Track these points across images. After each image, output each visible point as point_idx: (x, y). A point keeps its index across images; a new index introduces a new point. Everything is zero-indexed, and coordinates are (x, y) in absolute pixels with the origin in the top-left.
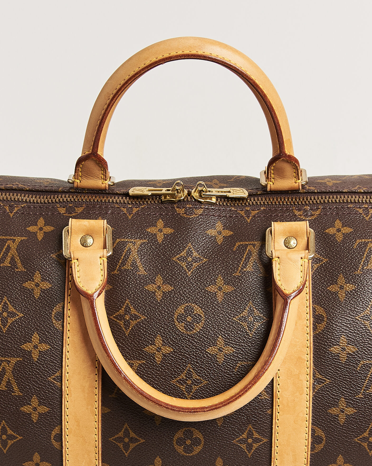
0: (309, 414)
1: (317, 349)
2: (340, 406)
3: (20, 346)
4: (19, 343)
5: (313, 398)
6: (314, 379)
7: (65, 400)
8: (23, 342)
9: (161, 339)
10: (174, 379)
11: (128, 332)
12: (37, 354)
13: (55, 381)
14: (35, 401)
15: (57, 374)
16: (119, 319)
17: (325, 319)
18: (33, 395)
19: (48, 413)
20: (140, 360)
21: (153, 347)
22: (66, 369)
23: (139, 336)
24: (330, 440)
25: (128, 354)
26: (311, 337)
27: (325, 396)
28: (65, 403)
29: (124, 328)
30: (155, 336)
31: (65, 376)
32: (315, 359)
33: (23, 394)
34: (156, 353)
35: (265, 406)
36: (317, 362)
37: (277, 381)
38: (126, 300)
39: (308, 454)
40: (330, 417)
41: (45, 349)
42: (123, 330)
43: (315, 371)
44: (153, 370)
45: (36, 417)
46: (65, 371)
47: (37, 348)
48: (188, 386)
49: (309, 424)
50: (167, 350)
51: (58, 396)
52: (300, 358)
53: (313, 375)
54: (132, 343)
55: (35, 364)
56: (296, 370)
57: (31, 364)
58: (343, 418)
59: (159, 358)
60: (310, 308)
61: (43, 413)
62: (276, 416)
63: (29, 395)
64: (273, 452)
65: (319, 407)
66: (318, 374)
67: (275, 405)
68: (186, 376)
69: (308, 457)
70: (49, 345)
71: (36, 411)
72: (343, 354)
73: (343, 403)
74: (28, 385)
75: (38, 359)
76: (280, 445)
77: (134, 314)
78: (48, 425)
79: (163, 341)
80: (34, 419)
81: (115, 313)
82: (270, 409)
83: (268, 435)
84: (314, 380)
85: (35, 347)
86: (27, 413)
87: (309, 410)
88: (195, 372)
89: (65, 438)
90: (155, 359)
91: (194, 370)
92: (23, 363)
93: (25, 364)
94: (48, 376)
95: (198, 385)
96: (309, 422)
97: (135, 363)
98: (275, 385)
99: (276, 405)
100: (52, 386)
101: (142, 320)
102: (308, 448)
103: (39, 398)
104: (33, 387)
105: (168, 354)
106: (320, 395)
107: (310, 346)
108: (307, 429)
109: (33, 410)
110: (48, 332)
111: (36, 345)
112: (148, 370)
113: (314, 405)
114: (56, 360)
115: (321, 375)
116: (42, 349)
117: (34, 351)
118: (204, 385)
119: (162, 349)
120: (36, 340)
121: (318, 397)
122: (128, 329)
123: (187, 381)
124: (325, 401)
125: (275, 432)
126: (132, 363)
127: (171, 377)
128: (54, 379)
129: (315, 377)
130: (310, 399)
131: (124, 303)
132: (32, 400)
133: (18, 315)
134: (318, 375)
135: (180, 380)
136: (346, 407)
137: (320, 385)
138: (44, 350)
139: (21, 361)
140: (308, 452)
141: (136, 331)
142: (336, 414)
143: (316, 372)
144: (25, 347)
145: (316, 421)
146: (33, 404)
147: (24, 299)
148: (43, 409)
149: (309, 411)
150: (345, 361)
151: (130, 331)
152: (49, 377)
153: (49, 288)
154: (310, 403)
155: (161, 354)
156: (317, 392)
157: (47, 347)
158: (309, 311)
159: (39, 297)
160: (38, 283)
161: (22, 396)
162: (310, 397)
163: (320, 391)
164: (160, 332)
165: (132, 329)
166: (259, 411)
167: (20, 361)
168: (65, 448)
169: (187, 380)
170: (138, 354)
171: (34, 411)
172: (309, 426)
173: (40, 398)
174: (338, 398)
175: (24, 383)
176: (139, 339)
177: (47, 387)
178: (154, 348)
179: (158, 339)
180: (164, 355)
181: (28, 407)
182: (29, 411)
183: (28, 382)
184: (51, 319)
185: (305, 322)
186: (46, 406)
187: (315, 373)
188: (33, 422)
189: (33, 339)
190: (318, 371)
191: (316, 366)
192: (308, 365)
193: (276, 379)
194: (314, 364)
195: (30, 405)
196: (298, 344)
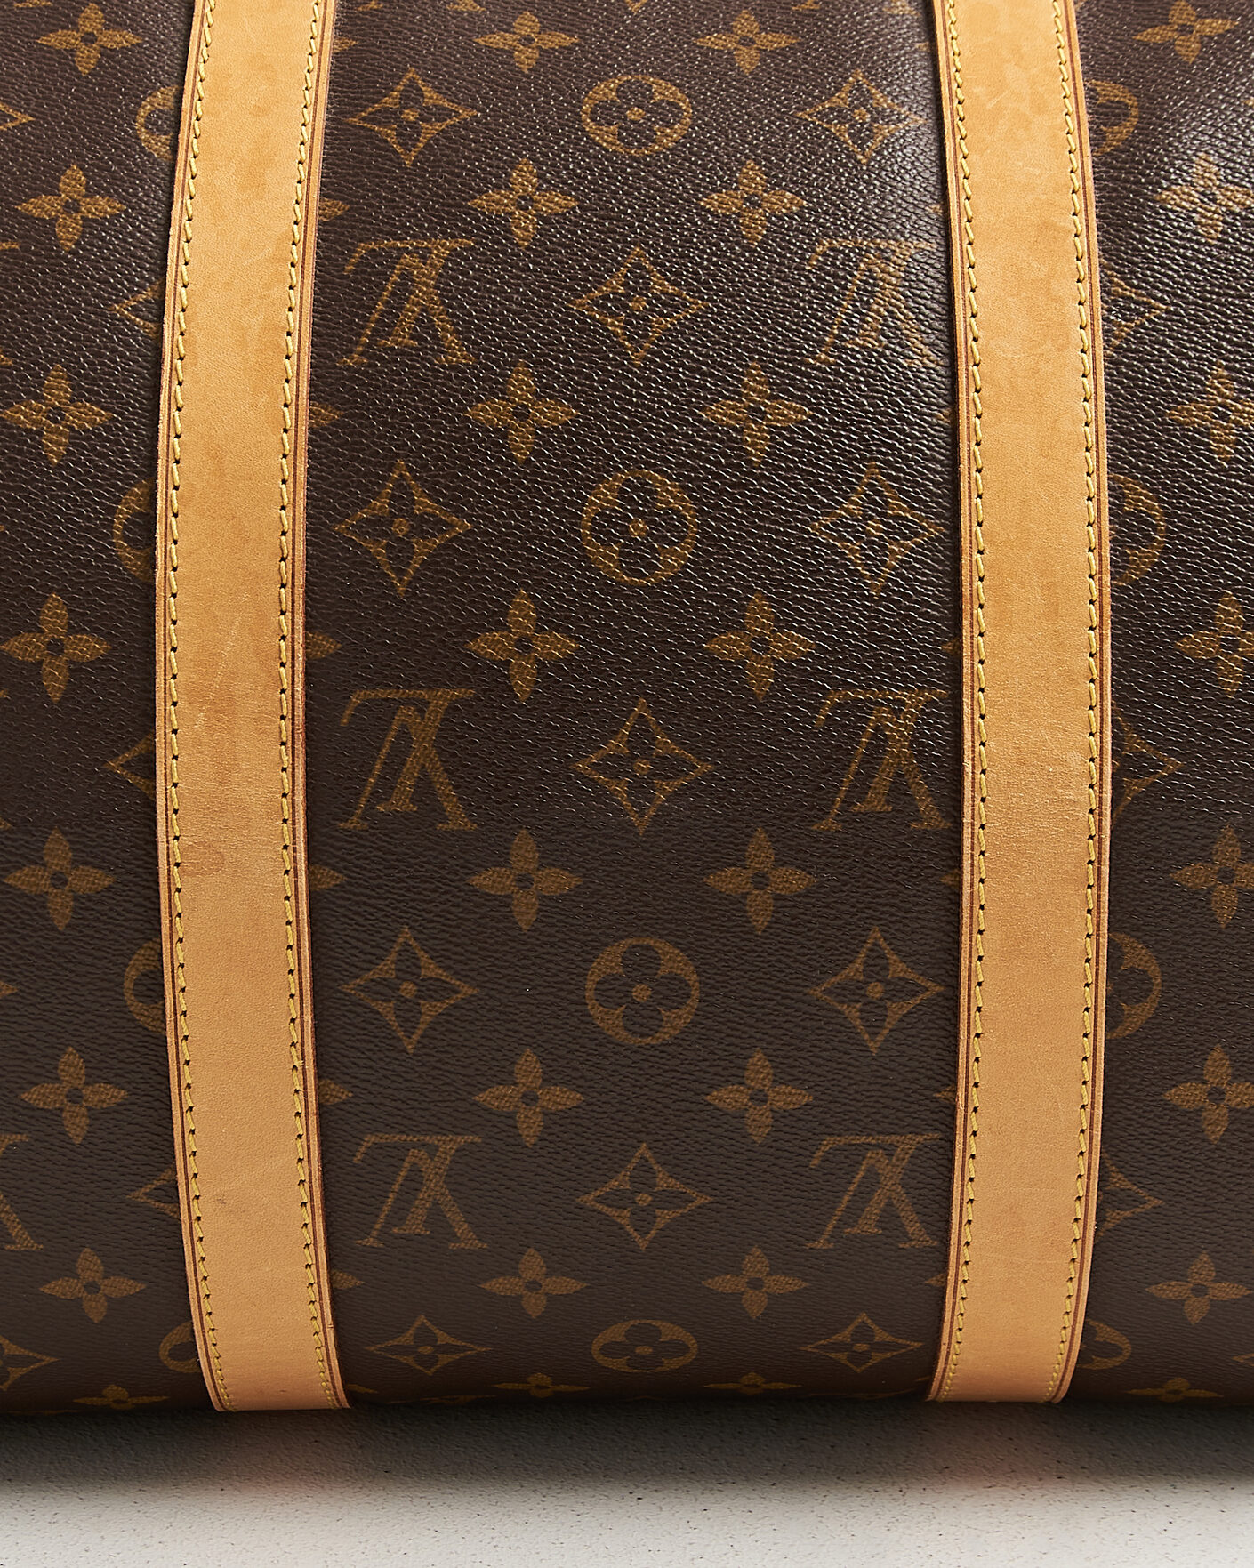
0: (1097, 421)
1: (1110, 199)
2: (1212, 394)
3: (16, 204)
4: (11, 195)
5: (1105, 367)
6: (1106, 302)
7: (170, 377)
8: (26, 195)
9: (531, 172)
10: (581, 297)
11: (413, 153)
12: (73, 228)
13: (137, 316)
14: (58, 387)
15: (147, 294)
16: (379, 123)
17: (1134, 112)
18: (51, 362)
19: (108, 430)
20: (453, 237)
21: (502, 195)
22: (179, 274)
23: (454, 165)
24: (1183, 530)
25: (410, 222)
26: (1085, 159)
27: (1151, 361)
28: (170, 388)
29: (399, 144)
30: (512, 162)
31: (175, 294)
32: (1107, 232)
33: (15, 362)
34: (512, 214)
35: (927, 395)
36: (1113, 242)
37: (967, 303)
38: (406, 70)
39: (1101, 585)
40: (1177, 437)
41: (106, 212)
42: (395, 152)
43: (1109, 273)
44: (503, 270)
45: (58, 444)
46: (176, 280)
47: (77, 211)
48: (637, 317)
49: (1098, 461)
50: (555, 202)
51: (145, 368)
52: (1046, 226)
53: (1103, 287)
54: (426, 187)
55: (64, 258)
56: (1035, 264)
57: (53, 258)
58: (1227, 442)
59: (526, 229)
60: (1075, 84)
61: (86, 431)
62: (968, 428)
63: (37, 364)
64: (965, 571)
65: (1133, 401)
66: (1123, 283)
67: (964, 386)
68: (625, 285)
69: (1101, 594)
70: (121, 202)
71: (60, 423)
72: (1209, 214)
73: (1222, 383)
74: (38, 331)
75: (77, 243)
76: (990, 542)
77: (435, 106)
78: (103, 479)
79: (539, 176)
80: (52, 452)
81: (366, 106)
82: (944, 407)
83: (944, 508)
84: (1106, 306)
85: (69, 208)
86: (27, 430)
87: (1096, 406)
88: (659, 271)
89: (166, 524)
90: (511, 232)
91: (654, 264)
92: (23, 258)
93: (30, 261)
94: (111, 300)
95: (671, 316)
96: (1097, 452)
97: (437, 248)
98: (962, 315)
99: (967, 389)
100: (126, 335)
101: (465, 119)
102: (1100, 555)
103: (74, 375)
104: (55, 337)
105: (557, 214)
106: (1135, 359)
107: (1084, 188)
108: (1092, 481)
109: (48, 418)
110: (119, 164)
111: (75, 200)
112: (485, 268)
113: (1114, 395)
114: (144, 250)
115: (1133, 286)
116: (94, 214)
117: (64, 219)
118: (695, 315)
119: (539, 202)
120: (74, 186)
121: (1127, 366)
122: (414, 146)
123: (631, 301)
124: (1155, 379)
125: (970, 492)
126: (427, 248)
127: (571, 289)
128: (135, 310)
129: (1109, 294)
130: (1094, 368)
131: (400, 78)
132: (49, 381)
133: (13, 119)
134: (1121, 286)
135: (606, 298)
136: (1237, 400)
137: (1132, 320)
138: (102, 215)
139: (14, 250)
140: (1101, 572)
141: (441, 150)
142: (1199, 425)
143: (1112, 276)
144: (31, 207)
145: (1124, 453)
146: (52, 395)
147: (40, 76)
148: (87, 416)
149: (1096, 413)
150: (1218, 239)
151: (420, 153)
152: (117, 303)
153: (132, 45)
154: (1095, 380)
155: (534, 216)
156: (1120, 347)
157: (114, 207)
158: (1072, 90)
159: (94, 69)
160: (92, 34)
161: (9, 367)
162: (1094, 360)
163: (1134, 343)
164: (530, 150)
165: (427, 145)
166: (907, 413)
167: (10, 250)
168: (166, 569)
169: (630, 299)
170: (447, 220)
171: (55, 421)
172: (1098, 469)
173: (79, 375)
174: (1204, 365)
175: (22, 324)
176: (451, 173)
177: (106, 336)
178: (507, 198)
179: (521, 170)
180: (546, 220)
181: (31, 409)
182: (34, 422)
183: (37, 321)
184: (134, 129)
185: (1059, 121)
186: (98, 404)
187: (1111, 282)
188: (48, 463)
189: (65, 183)
190: (1118, 271)
191: (1111, 255)
192: (1079, 248)
193: (963, 294)
194: (1103, 250)
195: (39, 398)
196: (1039, 182)
